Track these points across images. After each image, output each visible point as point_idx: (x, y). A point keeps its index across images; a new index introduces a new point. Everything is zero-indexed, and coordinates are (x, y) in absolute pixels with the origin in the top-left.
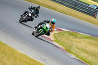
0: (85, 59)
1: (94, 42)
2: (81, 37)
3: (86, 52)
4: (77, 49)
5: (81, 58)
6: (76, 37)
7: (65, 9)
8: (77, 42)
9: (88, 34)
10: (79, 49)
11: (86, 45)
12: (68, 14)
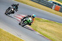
0: (45, 35)
1: (51, 24)
2: (43, 21)
3: (46, 30)
4: (40, 29)
5: (43, 34)
6: (40, 21)
7: (33, 3)
8: (40, 24)
9: (47, 19)
10: (41, 28)
11: (46, 26)
12: (34, 7)
